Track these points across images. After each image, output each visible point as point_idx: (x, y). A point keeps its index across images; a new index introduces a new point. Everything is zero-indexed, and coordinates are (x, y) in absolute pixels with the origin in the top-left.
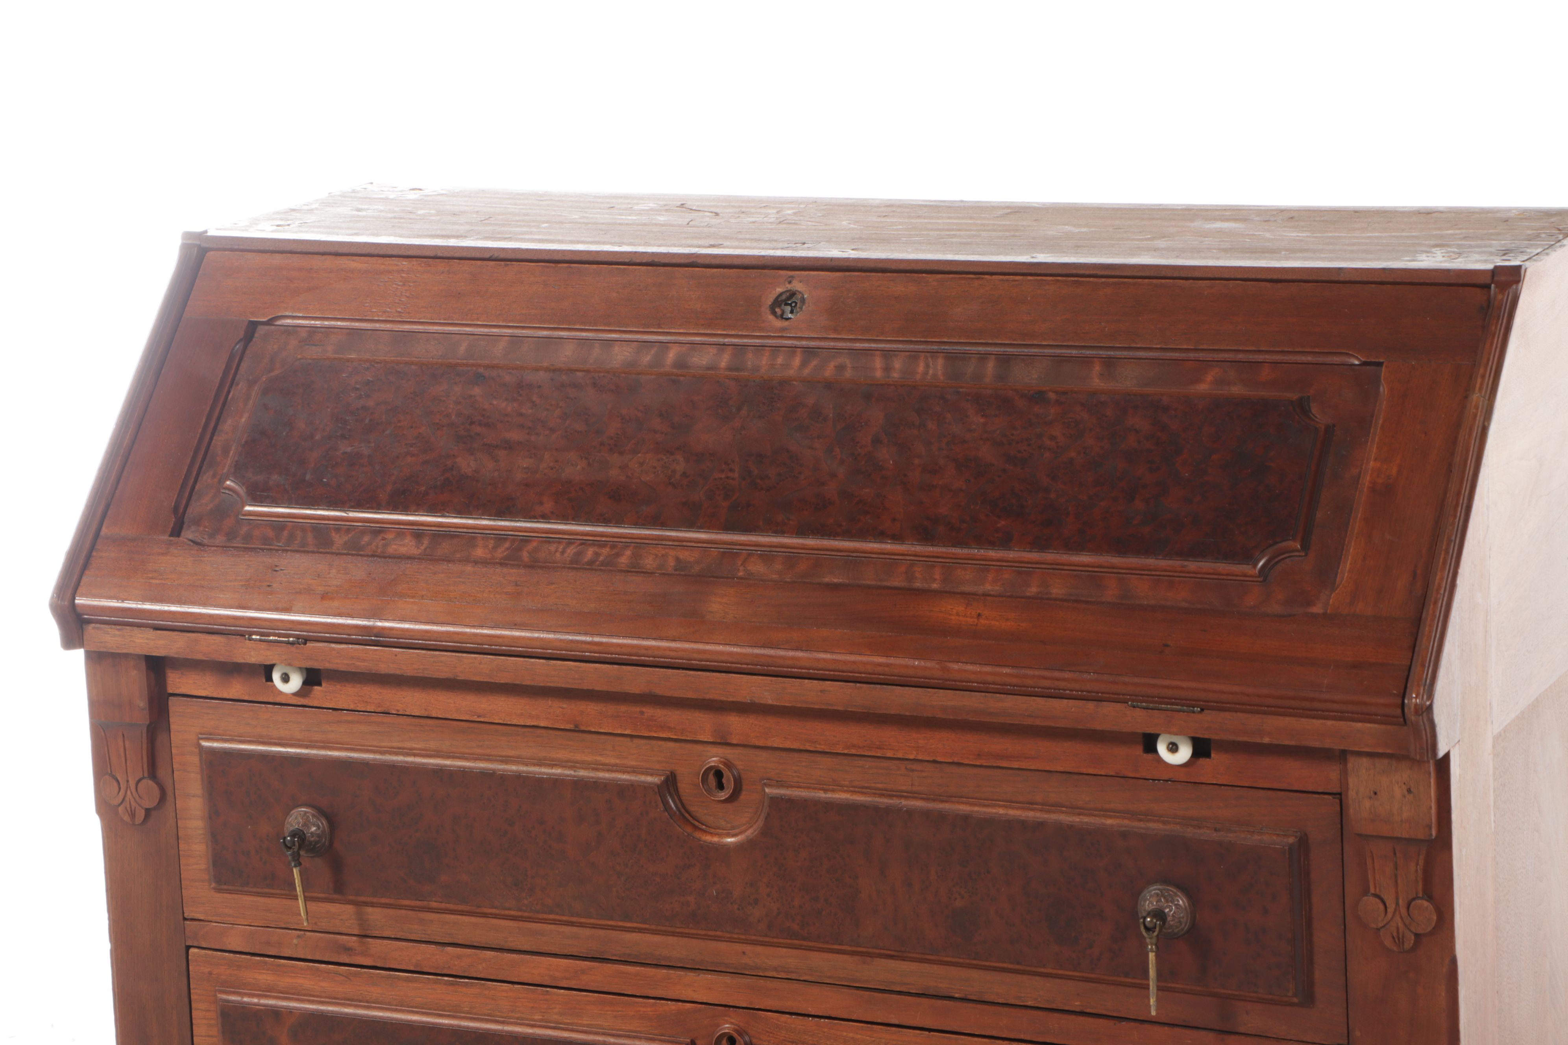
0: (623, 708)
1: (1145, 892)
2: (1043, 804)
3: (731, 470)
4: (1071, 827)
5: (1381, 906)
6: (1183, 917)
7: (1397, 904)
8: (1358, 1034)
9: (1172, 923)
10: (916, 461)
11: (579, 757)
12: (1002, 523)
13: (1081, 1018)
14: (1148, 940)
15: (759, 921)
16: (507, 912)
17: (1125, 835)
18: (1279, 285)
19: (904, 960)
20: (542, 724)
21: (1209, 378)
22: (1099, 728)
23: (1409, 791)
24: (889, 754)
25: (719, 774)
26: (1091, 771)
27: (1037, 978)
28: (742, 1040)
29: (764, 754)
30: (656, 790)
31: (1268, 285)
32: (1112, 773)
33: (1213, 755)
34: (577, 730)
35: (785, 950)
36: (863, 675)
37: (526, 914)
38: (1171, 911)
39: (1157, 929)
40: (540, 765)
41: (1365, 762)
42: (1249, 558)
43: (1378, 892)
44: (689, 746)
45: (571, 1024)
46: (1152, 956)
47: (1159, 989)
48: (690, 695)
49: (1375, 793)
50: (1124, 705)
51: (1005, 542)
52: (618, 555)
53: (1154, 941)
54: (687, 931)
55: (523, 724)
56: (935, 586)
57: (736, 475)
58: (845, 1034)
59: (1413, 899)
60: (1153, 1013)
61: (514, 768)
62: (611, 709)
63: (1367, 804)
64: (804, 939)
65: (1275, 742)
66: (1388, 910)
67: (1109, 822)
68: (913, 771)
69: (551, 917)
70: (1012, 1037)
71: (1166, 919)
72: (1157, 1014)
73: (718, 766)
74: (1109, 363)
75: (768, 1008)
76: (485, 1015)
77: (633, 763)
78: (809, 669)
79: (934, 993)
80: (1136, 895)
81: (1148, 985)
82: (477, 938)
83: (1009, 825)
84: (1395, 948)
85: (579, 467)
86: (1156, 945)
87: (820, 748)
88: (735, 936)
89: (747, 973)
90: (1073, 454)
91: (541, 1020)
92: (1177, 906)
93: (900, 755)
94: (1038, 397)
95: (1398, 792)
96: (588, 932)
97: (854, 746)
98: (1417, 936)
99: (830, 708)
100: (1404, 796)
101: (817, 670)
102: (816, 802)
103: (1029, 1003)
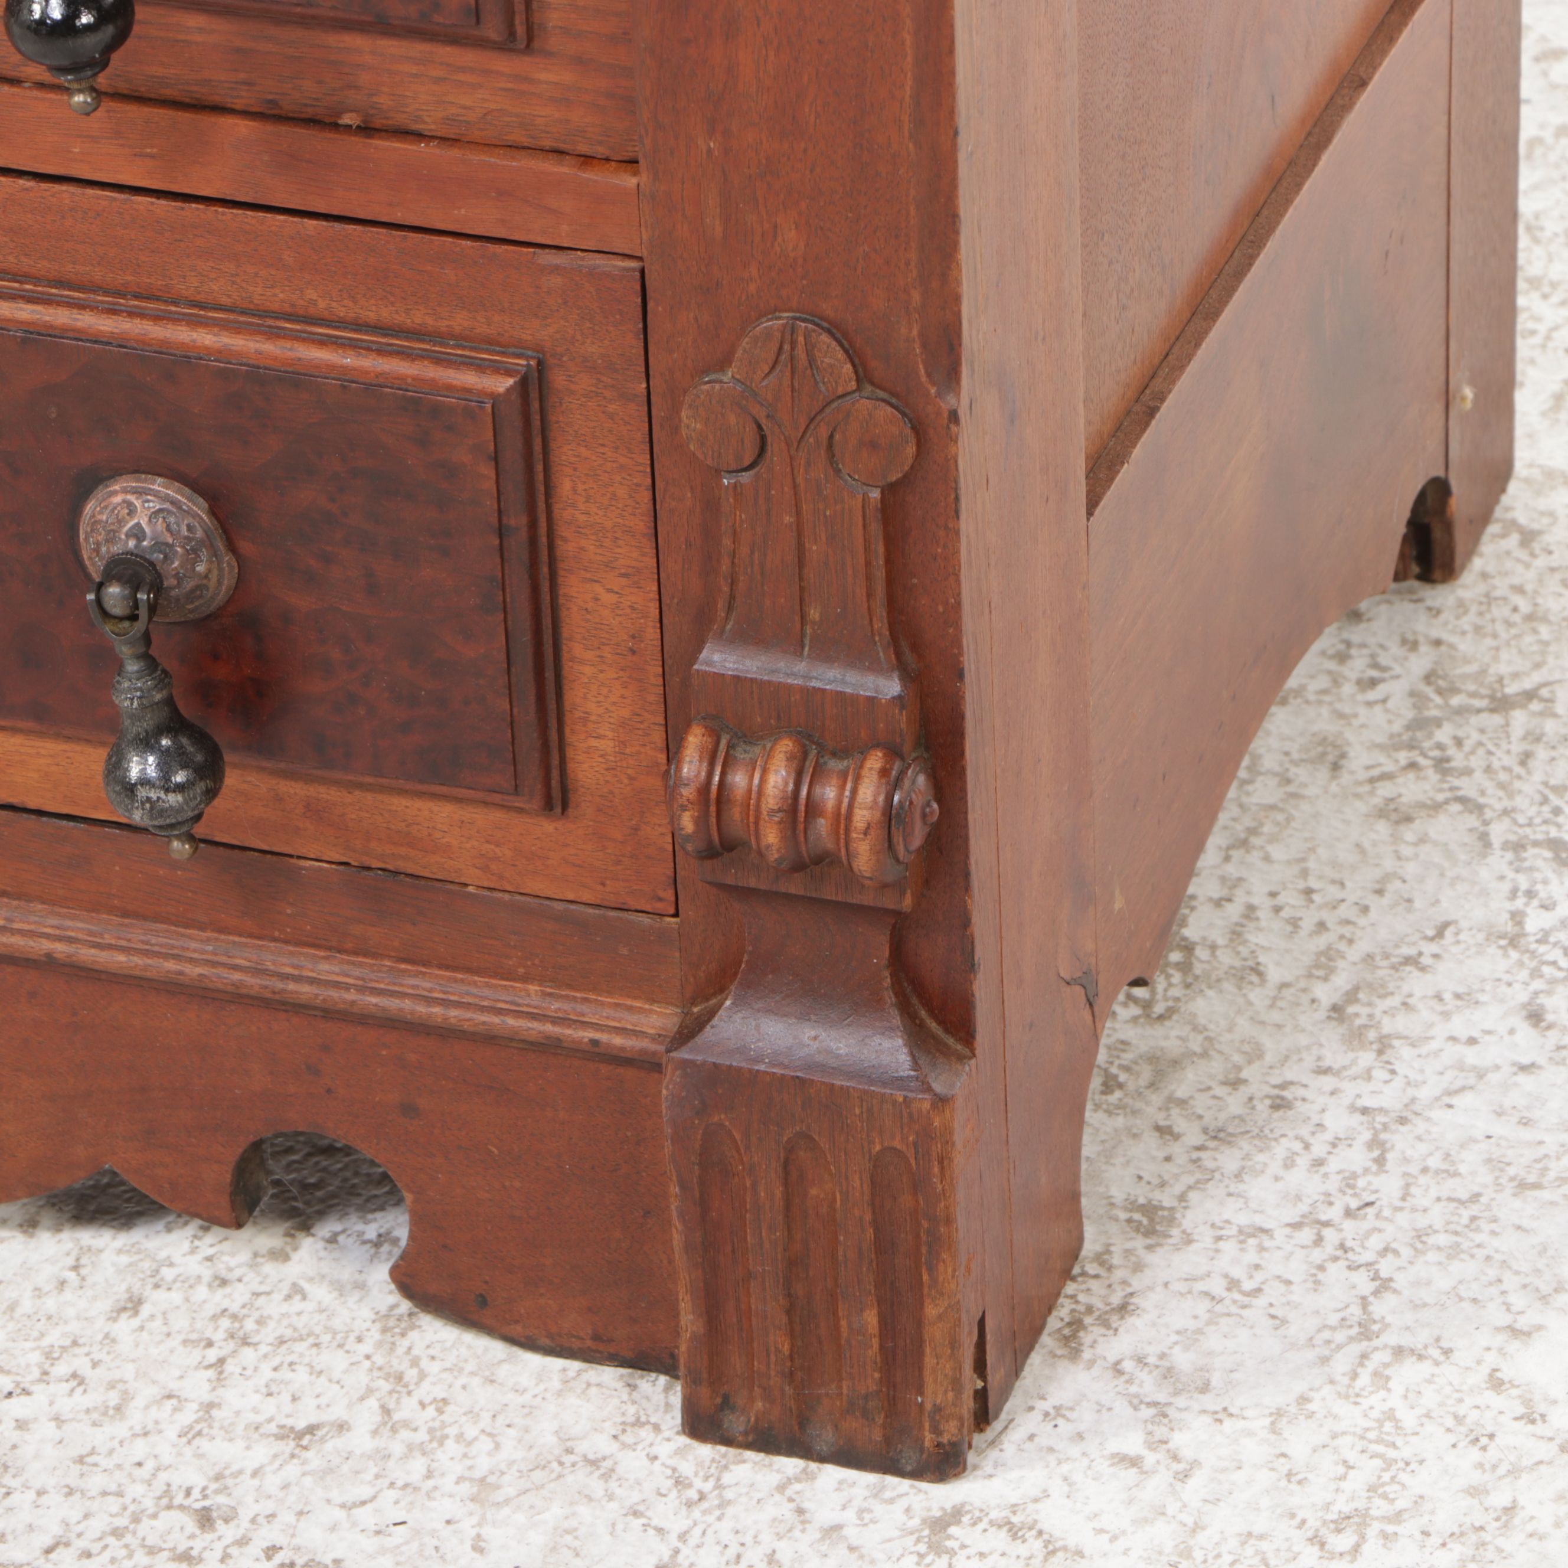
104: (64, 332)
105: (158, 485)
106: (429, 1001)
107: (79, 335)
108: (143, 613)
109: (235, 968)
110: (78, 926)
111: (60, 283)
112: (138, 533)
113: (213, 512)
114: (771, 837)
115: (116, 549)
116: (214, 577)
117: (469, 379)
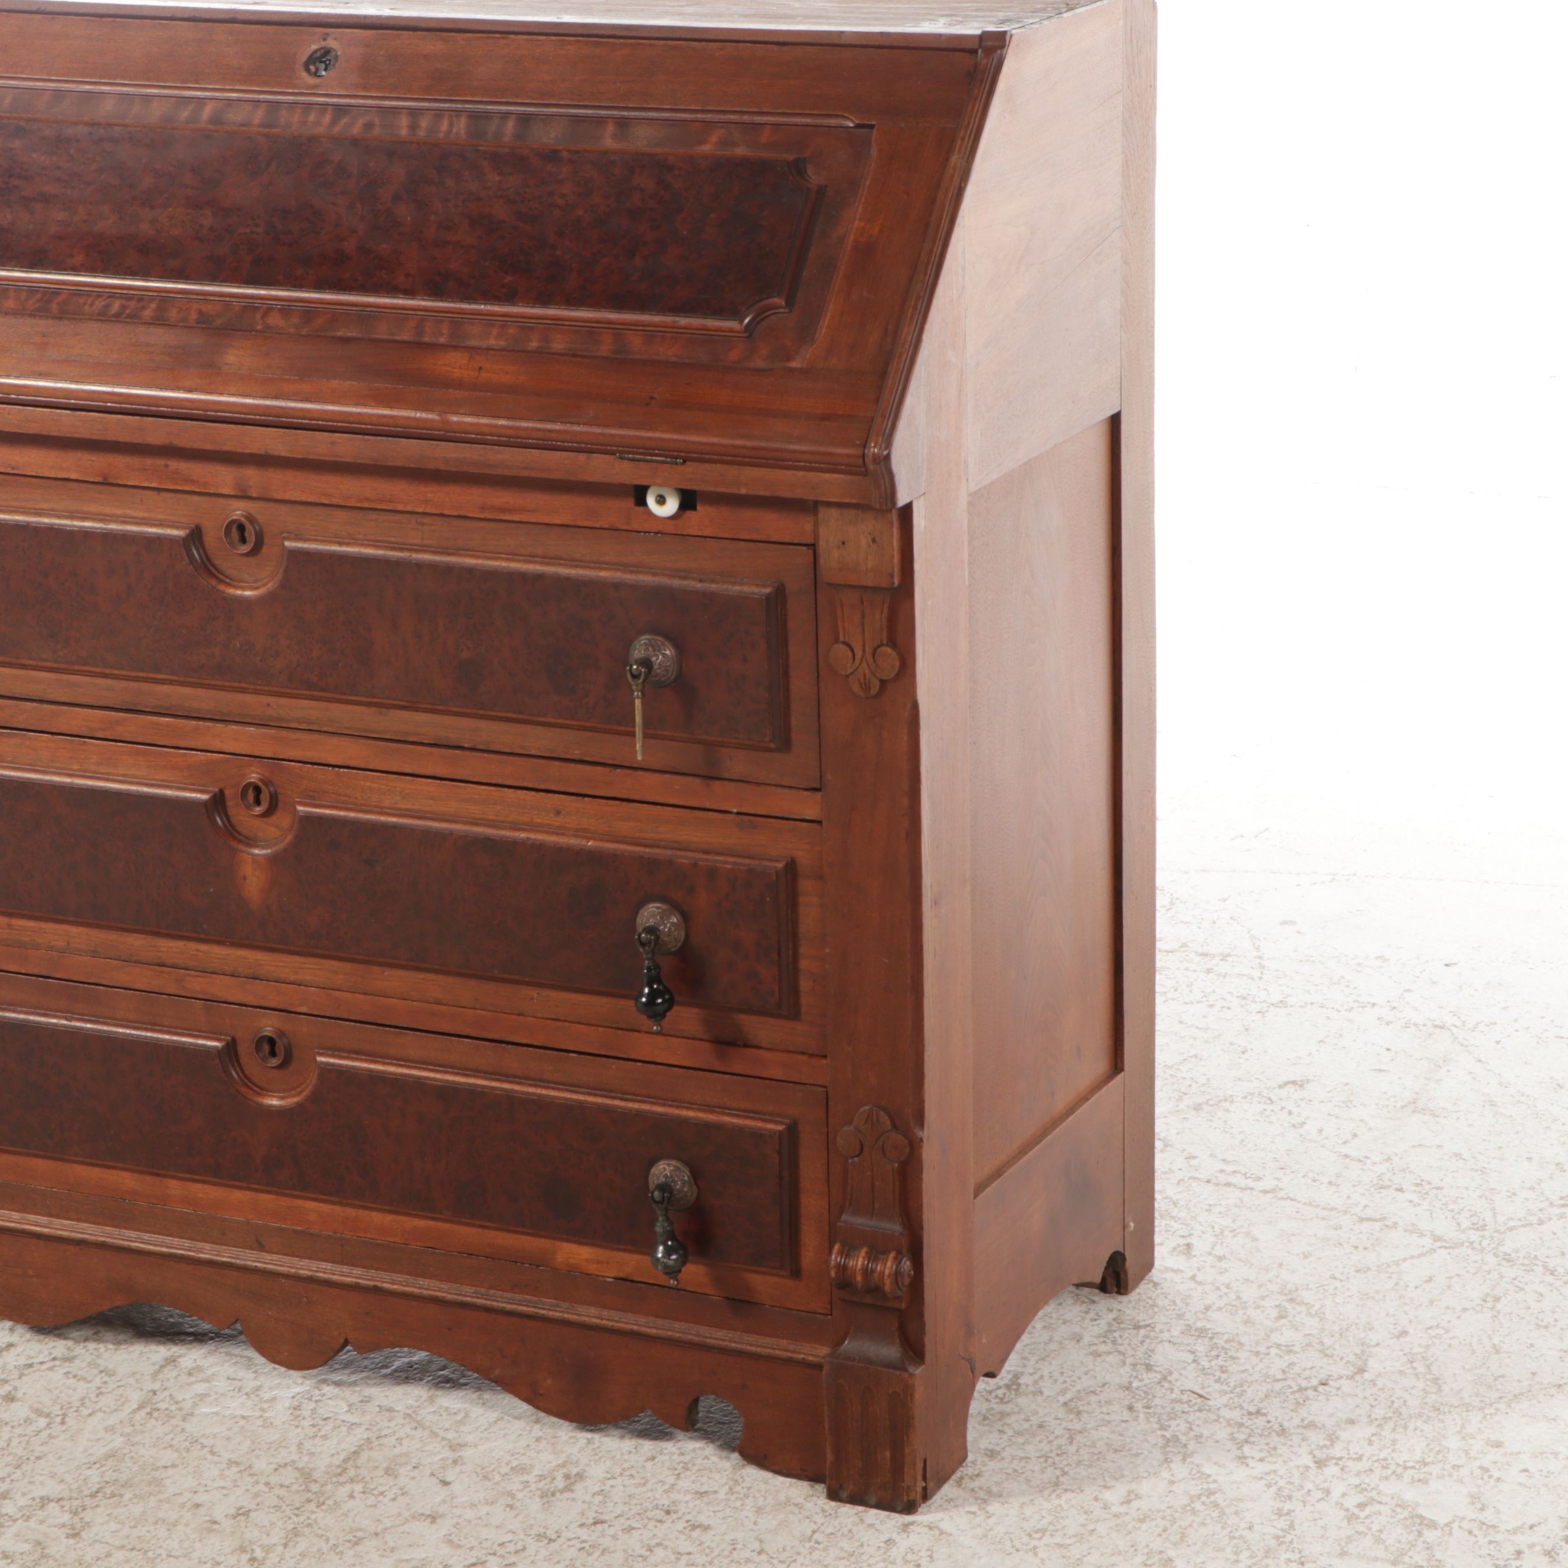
0: (149, 461)
1: (636, 642)
2: (544, 557)
3: (256, 225)
4: (568, 579)
5: (850, 654)
6: (669, 666)
7: (864, 651)
8: (829, 777)
9: (658, 671)
10: (433, 218)
11: (108, 510)
12: (508, 279)
13: (580, 767)
14: (634, 687)
15: (280, 673)
16: (45, 664)
17: (617, 586)
18: (784, 48)
19: (417, 711)
20: (73, 476)
21: (714, 139)
22: (590, 480)
23: (874, 541)
24: (400, 507)
25: (241, 528)
26: (586, 524)
27: (540, 728)
28: (267, 791)
29: (284, 508)
30: (182, 542)
31: (774, 48)
32: (606, 526)
33: (699, 508)
34: (105, 483)
35: (306, 702)
36: (369, 427)
37: (62, 666)
38: (657, 659)
39: (642, 677)
40: (72, 518)
41: (834, 512)
42: (735, 314)
43: (847, 640)
44: (213, 499)
45: (108, 774)
46: (638, 703)
47: (645, 736)
48: (208, 447)
49: (843, 543)
50: (613, 457)
51: (510, 297)
52: (143, 308)
53: (640, 687)
54: (213, 683)
55: (54, 476)
56: (442, 340)
57: (260, 230)
58: (362, 783)
59: (879, 646)
60: (639, 758)
61: (46, 520)
62: (136, 461)
63: (836, 554)
64: (323, 690)
65: (751, 493)
66: (856, 657)
67: (603, 574)
68: (423, 524)
69: (86, 668)
70: (517, 784)
71: (652, 667)
72: (643, 760)
73: (240, 520)
74: (622, 123)
75: (291, 758)
76: (27, 765)
77: (160, 517)
78: (318, 420)
79: (445, 743)
80: (628, 646)
81: (635, 732)
82: (18, 690)
83: (511, 577)
84: (862, 694)
85: (110, 221)
86: (642, 691)
87: (335, 501)
88: (259, 687)
89: (272, 724)
90: (580, 212)
91: (79, 770)
92: (664, 655)
93: (409, 508)
94: (552, 156)
95: (864, 541)
96: (123, 684)
97: (367, 499)
98: (883, 682)
99: (340, 460)
100: (869, 546)
101: (327, 421)
102: (332, 555)
103: (533, 752)
104: (648, 1112)
105: (674, 1162)
106: (752, 1345)
107: (654, 1113)
108: (666, 1200)
109: (691, 1334)
110: (642, 1320)
111: (649, 1097)
112: (666, 1176)
113: (691, 1172)
114: (859, 1278)
115: (660, 1181)
116: (689, 1194)
117: (771, 1126)
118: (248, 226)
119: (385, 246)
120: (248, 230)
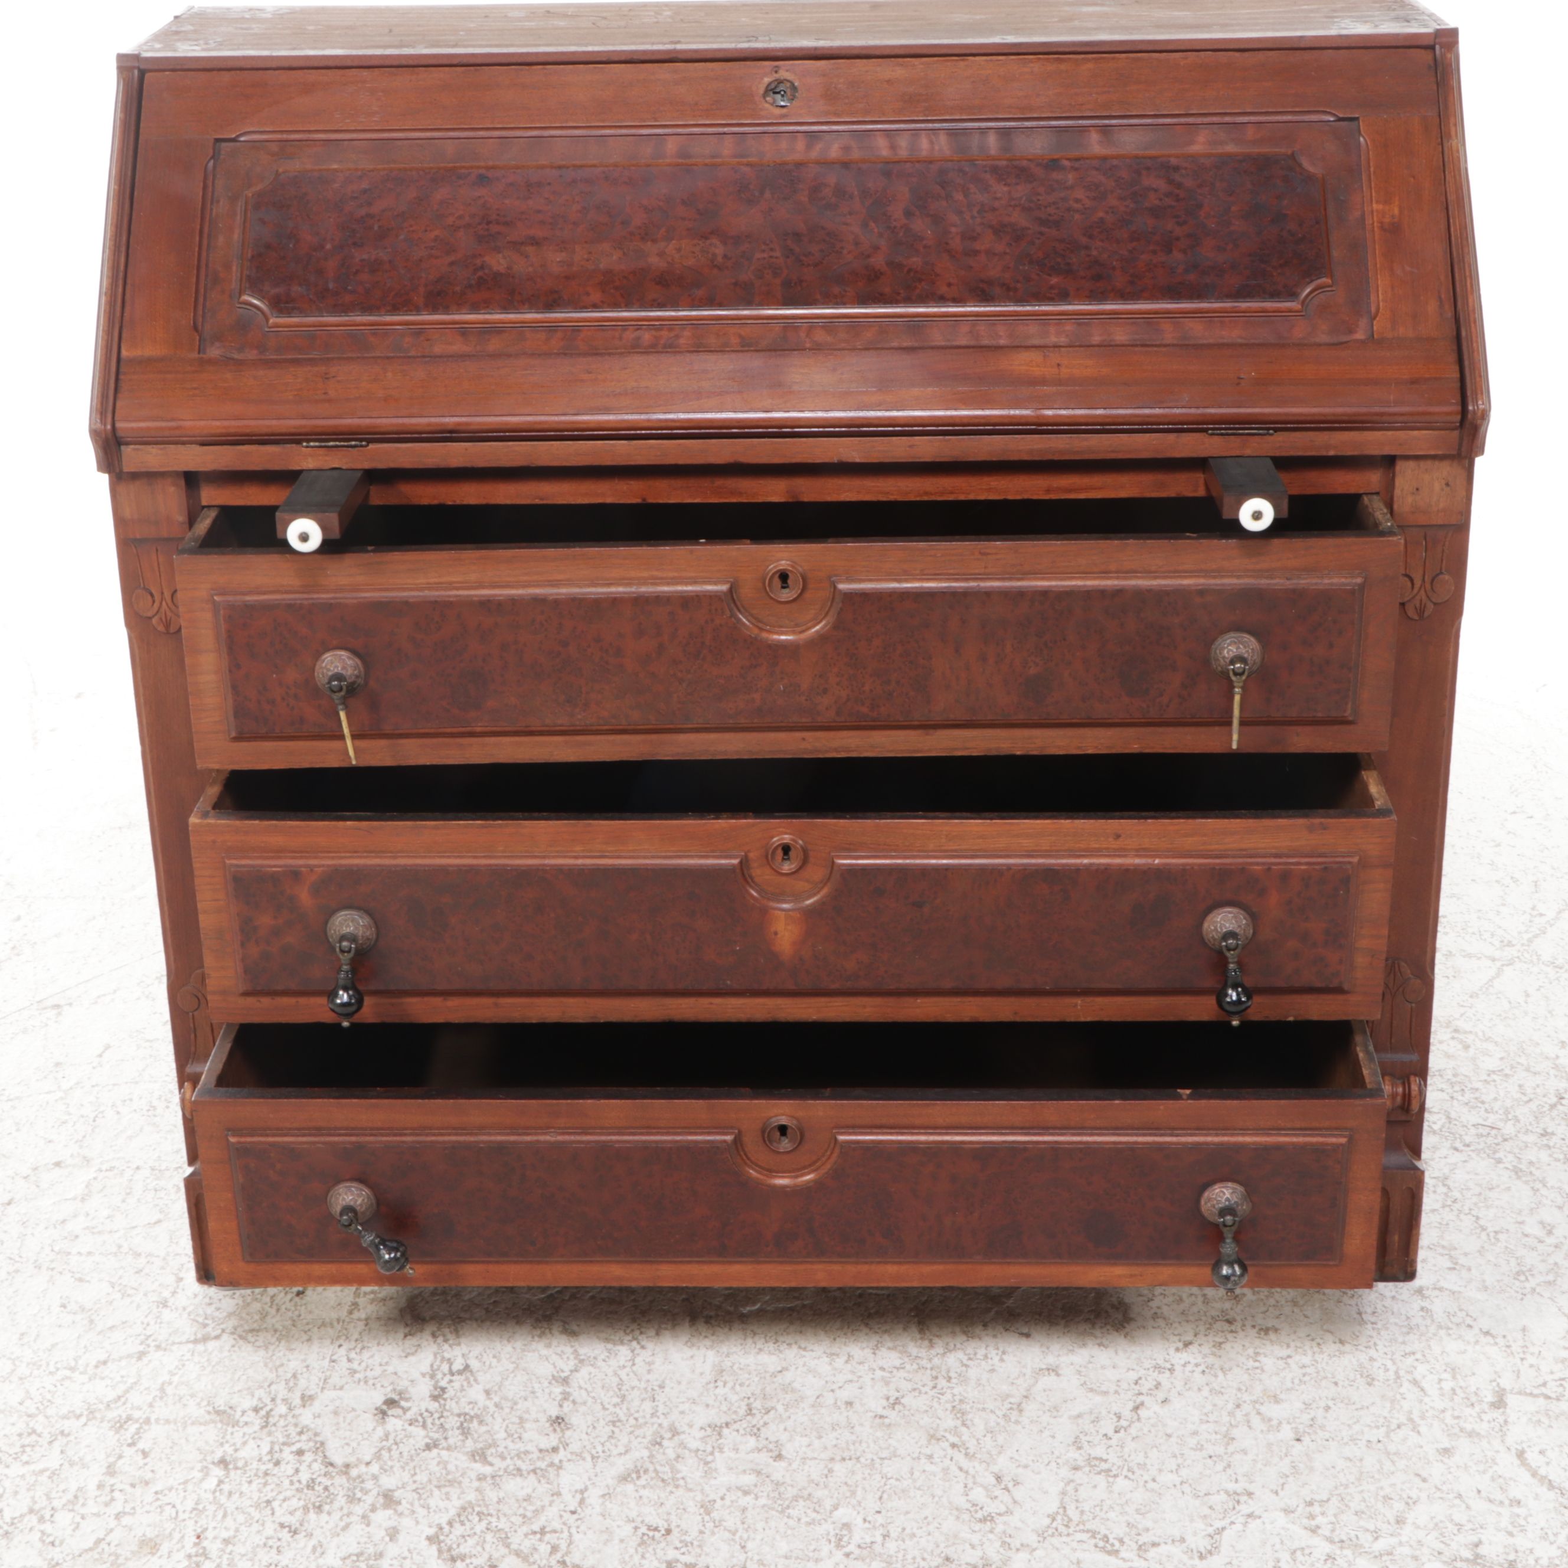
1: (1219, 644)
3: (772, 250)
10: (953, 230)
12: (1055, 281)
15: (828, 708)
18: (1246, 54)
21: (1201, 138)
28: (798, 849)
29: (832, 554)
30: (723, 597)
31: (1237, 54)
46: (1238, 698)
52: (678, 337)
56: (1004, 342)
57: (778, 254)
61: (565, 591)
67: (1186, 582)
74: (1105, 130)
83: (1090, 594)
85: (614, 257)
92: (1251, 646)
94: (1053, 164)
104: (1202, 1144)
107: (1209, 1144)
118: (763, 251)
119: (915, 259)
120: (765, 255)
